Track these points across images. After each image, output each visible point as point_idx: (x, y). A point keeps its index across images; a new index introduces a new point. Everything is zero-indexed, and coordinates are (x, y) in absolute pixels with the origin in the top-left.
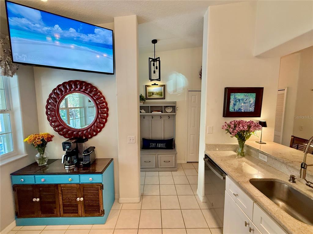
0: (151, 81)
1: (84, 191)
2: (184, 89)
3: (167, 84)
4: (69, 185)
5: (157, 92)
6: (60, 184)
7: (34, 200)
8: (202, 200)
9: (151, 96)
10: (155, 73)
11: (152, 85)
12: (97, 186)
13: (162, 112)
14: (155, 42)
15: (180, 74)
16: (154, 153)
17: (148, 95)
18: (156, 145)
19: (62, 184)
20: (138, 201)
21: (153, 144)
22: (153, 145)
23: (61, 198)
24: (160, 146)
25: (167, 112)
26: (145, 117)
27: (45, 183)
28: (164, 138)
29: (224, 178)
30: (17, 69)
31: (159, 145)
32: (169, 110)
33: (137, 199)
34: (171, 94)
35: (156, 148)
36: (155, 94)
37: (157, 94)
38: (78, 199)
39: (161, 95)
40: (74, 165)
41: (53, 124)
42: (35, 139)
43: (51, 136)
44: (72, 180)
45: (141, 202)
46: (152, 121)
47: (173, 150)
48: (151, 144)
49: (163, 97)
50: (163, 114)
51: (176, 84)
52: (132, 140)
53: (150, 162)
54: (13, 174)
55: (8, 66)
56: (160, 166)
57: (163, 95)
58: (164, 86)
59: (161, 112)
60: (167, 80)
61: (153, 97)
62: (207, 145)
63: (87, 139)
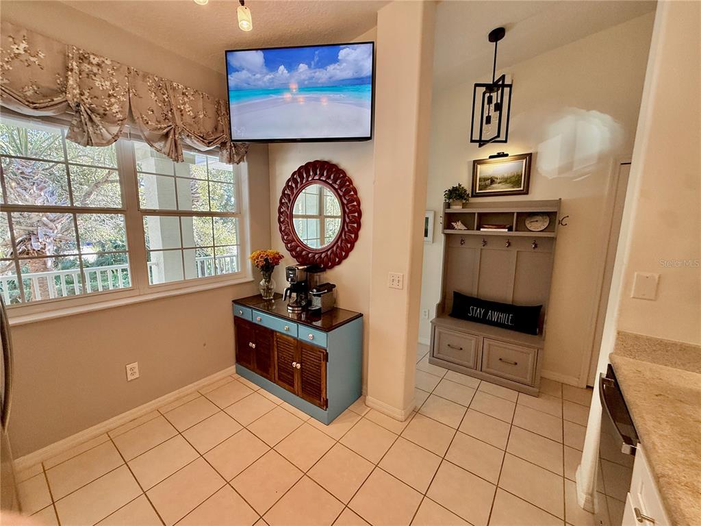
0: (480, 146)
1: (302, 354)
2: (602, 158)
3: (539, 150)
4: (285, 337)
5: (506, 175)
6: (276, 332)
7: (251, 344)
8: (583, 502)
9: (486, 187)
10: (490, 123)
11: (491, 157)
12: (320, 351)
13: (510, 229)
14: (497, 35)
15: (594, 112)
16: (476, 333)
17: (479, 185)
18: (486, 314)
19: (279, 332)
20: (403, 418)
21: (476, 310)
22: (479, 312)
23: (276, 353)
24: (495, 319)
25: (531, 231)
26: (466, 241)
27: (260, 323)
28: (513, 301)
29: (633, 451)
30: (246, 152)
31: (495, 316)
32: (538, 224)
33: (400, 413)
34: (550, 178)
35: (484, 321)
36: (498, 181)
37: (506, 180)
38: (294, 363)
39: (517, 183)
40: (300, 309)
41: (285, 237)
42: (258, 258)
43: (279, 256)
44: (288, 330)
45: (407, 423)
46: (484, 252)
47: (537, 336)
48: (473, 309)
49: (522, 189)
50: (513, 233)
51: (572, 146)
52: (396, 283)
53: (461, 349)
54: (235, 302)
55: (233, 148)
56: (488, 367)
57: (522, 182)
58: (529, 158)
59: (507, 230)
60: (541, 138)
61: (493, 188)
62: (621, 336)
63: (324, 270)
